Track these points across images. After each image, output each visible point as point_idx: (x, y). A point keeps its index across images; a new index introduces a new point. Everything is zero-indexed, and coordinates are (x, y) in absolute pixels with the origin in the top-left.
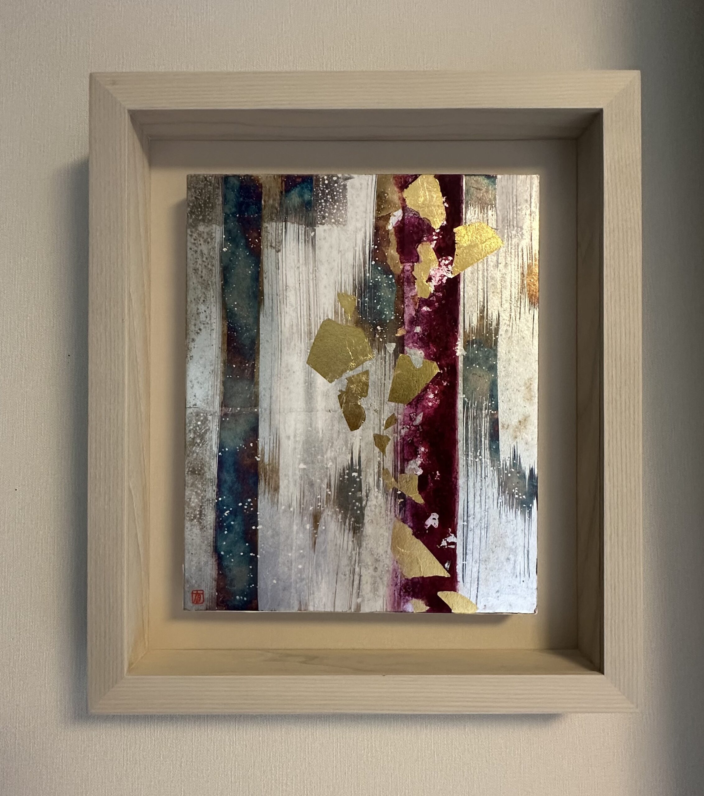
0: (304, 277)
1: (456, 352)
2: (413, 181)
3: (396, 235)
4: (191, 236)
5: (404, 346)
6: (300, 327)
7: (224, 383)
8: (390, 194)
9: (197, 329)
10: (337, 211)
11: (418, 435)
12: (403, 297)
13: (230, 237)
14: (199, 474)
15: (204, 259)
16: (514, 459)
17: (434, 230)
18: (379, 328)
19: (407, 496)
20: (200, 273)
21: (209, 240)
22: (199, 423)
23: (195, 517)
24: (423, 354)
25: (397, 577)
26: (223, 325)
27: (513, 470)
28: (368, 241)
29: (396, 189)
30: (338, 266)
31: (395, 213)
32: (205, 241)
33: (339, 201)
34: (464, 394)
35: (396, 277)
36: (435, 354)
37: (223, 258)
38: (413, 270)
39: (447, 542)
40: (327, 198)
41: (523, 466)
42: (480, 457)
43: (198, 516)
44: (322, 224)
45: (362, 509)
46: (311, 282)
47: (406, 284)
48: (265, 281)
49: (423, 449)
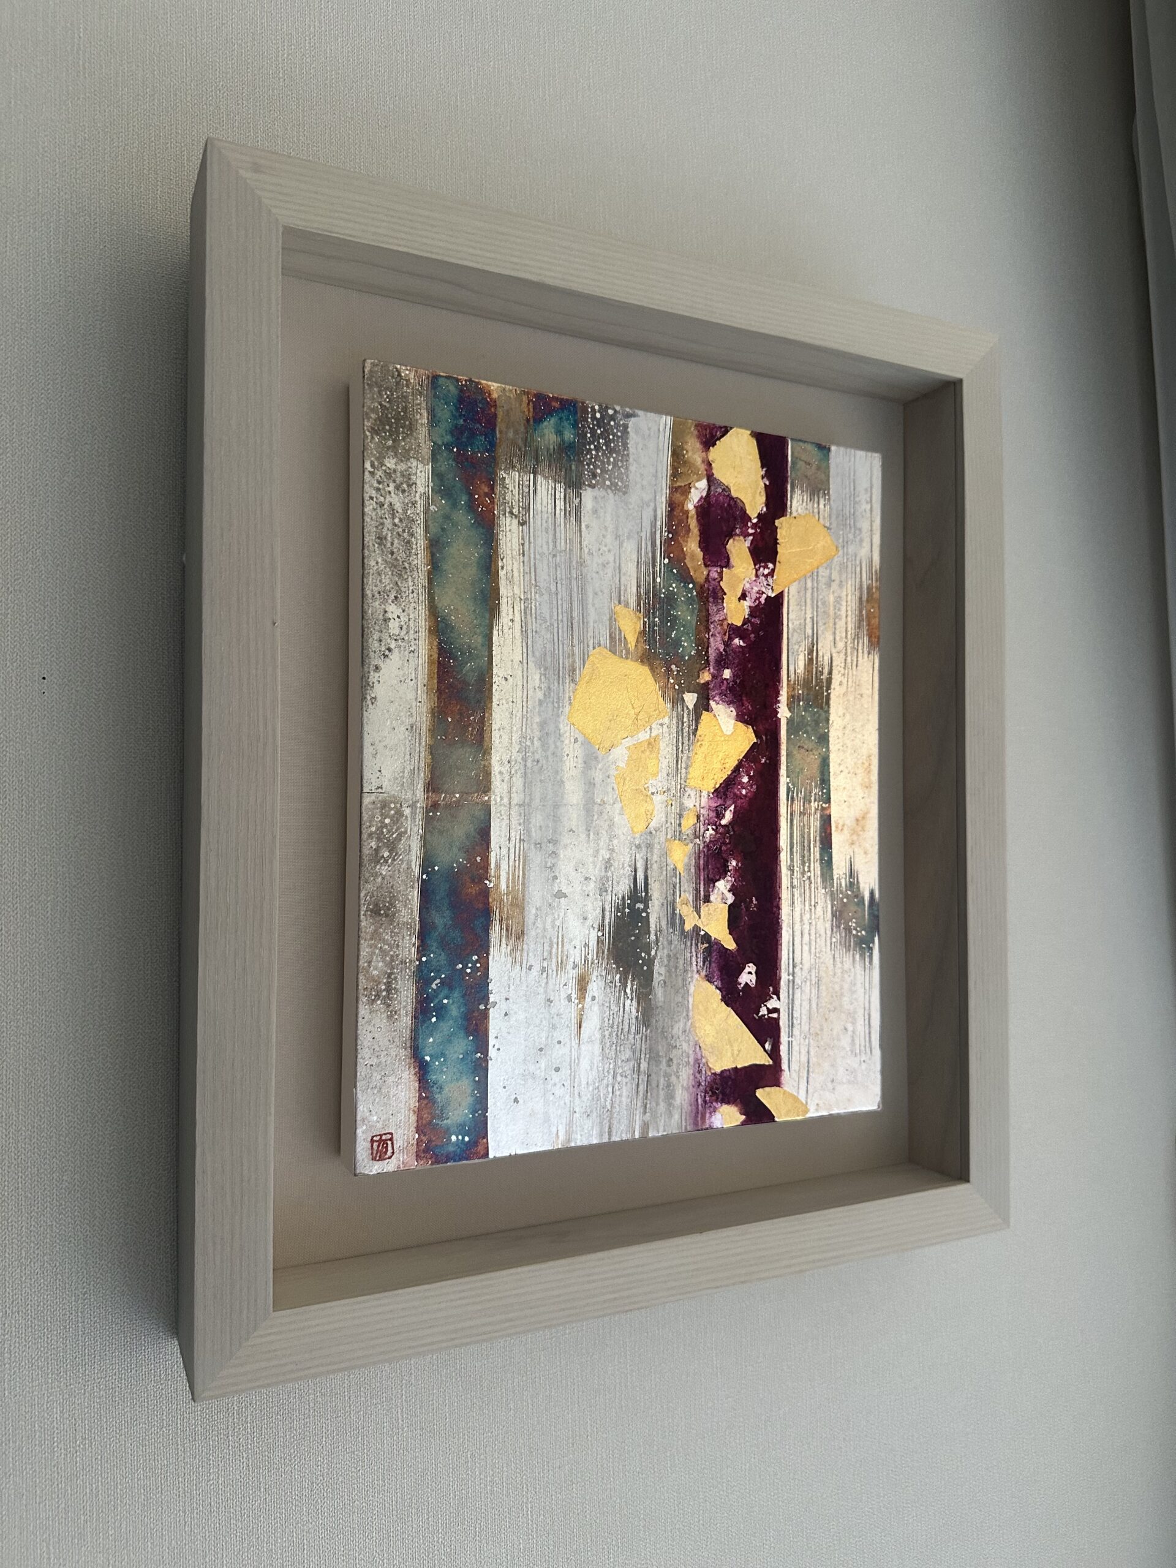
0: (564, 573)
1: (777, 713)
2: (722, 436)
3: (698, 521)
4: (372, 473)
5: (708, 699)
6: (556, 657)
7: (432, 749)
8: (690, 454)
9: (383, 649)
10: (613, 467)
11: (728, 841)
12: (708, 621)
13: (441, 486)
14: (387, 916)
15: (397, 520)
16: (851, 876)
17: (750, 519)
18: (673, 667)
19: (713, 939)
20: (389, 545)
21: (405, 486)
22: (387, 821)
23: (378, 996)
24: (734, 713)
25: (700, 1072)
26: (430, 644)
27: (849, 893)
28: (659, 523)
29: (698, 445)
30: (615, 562)
31: (697, 485)
32: (397, 488)
33: (618, 453)
34: (787, 777)
35: (698, 588)
36: (749, 714)
37: (430, 523)
38: (722, 580)
39: (768, 1009)
40: (599, 442)
41: (862, 885)
42: (809, 874)
43: (384, 993)
44: (593, 486)
45: (650, 962)
46: (574, 583)
47: (711, 600)
48: (502, 573)
49: (734, 863)
